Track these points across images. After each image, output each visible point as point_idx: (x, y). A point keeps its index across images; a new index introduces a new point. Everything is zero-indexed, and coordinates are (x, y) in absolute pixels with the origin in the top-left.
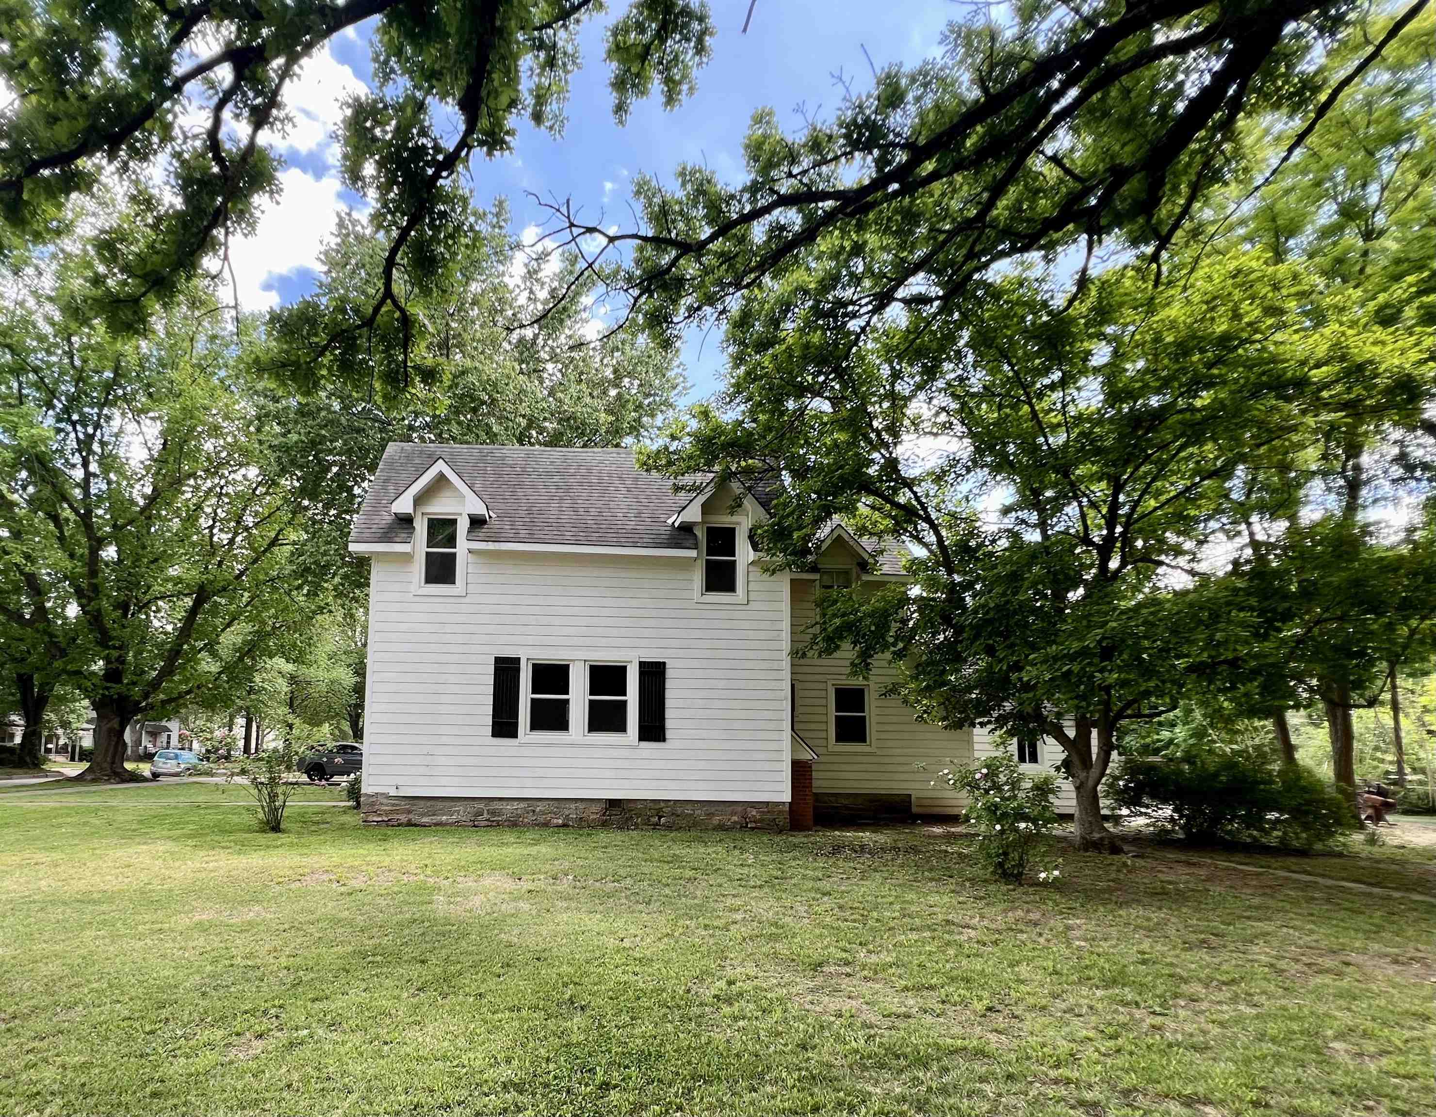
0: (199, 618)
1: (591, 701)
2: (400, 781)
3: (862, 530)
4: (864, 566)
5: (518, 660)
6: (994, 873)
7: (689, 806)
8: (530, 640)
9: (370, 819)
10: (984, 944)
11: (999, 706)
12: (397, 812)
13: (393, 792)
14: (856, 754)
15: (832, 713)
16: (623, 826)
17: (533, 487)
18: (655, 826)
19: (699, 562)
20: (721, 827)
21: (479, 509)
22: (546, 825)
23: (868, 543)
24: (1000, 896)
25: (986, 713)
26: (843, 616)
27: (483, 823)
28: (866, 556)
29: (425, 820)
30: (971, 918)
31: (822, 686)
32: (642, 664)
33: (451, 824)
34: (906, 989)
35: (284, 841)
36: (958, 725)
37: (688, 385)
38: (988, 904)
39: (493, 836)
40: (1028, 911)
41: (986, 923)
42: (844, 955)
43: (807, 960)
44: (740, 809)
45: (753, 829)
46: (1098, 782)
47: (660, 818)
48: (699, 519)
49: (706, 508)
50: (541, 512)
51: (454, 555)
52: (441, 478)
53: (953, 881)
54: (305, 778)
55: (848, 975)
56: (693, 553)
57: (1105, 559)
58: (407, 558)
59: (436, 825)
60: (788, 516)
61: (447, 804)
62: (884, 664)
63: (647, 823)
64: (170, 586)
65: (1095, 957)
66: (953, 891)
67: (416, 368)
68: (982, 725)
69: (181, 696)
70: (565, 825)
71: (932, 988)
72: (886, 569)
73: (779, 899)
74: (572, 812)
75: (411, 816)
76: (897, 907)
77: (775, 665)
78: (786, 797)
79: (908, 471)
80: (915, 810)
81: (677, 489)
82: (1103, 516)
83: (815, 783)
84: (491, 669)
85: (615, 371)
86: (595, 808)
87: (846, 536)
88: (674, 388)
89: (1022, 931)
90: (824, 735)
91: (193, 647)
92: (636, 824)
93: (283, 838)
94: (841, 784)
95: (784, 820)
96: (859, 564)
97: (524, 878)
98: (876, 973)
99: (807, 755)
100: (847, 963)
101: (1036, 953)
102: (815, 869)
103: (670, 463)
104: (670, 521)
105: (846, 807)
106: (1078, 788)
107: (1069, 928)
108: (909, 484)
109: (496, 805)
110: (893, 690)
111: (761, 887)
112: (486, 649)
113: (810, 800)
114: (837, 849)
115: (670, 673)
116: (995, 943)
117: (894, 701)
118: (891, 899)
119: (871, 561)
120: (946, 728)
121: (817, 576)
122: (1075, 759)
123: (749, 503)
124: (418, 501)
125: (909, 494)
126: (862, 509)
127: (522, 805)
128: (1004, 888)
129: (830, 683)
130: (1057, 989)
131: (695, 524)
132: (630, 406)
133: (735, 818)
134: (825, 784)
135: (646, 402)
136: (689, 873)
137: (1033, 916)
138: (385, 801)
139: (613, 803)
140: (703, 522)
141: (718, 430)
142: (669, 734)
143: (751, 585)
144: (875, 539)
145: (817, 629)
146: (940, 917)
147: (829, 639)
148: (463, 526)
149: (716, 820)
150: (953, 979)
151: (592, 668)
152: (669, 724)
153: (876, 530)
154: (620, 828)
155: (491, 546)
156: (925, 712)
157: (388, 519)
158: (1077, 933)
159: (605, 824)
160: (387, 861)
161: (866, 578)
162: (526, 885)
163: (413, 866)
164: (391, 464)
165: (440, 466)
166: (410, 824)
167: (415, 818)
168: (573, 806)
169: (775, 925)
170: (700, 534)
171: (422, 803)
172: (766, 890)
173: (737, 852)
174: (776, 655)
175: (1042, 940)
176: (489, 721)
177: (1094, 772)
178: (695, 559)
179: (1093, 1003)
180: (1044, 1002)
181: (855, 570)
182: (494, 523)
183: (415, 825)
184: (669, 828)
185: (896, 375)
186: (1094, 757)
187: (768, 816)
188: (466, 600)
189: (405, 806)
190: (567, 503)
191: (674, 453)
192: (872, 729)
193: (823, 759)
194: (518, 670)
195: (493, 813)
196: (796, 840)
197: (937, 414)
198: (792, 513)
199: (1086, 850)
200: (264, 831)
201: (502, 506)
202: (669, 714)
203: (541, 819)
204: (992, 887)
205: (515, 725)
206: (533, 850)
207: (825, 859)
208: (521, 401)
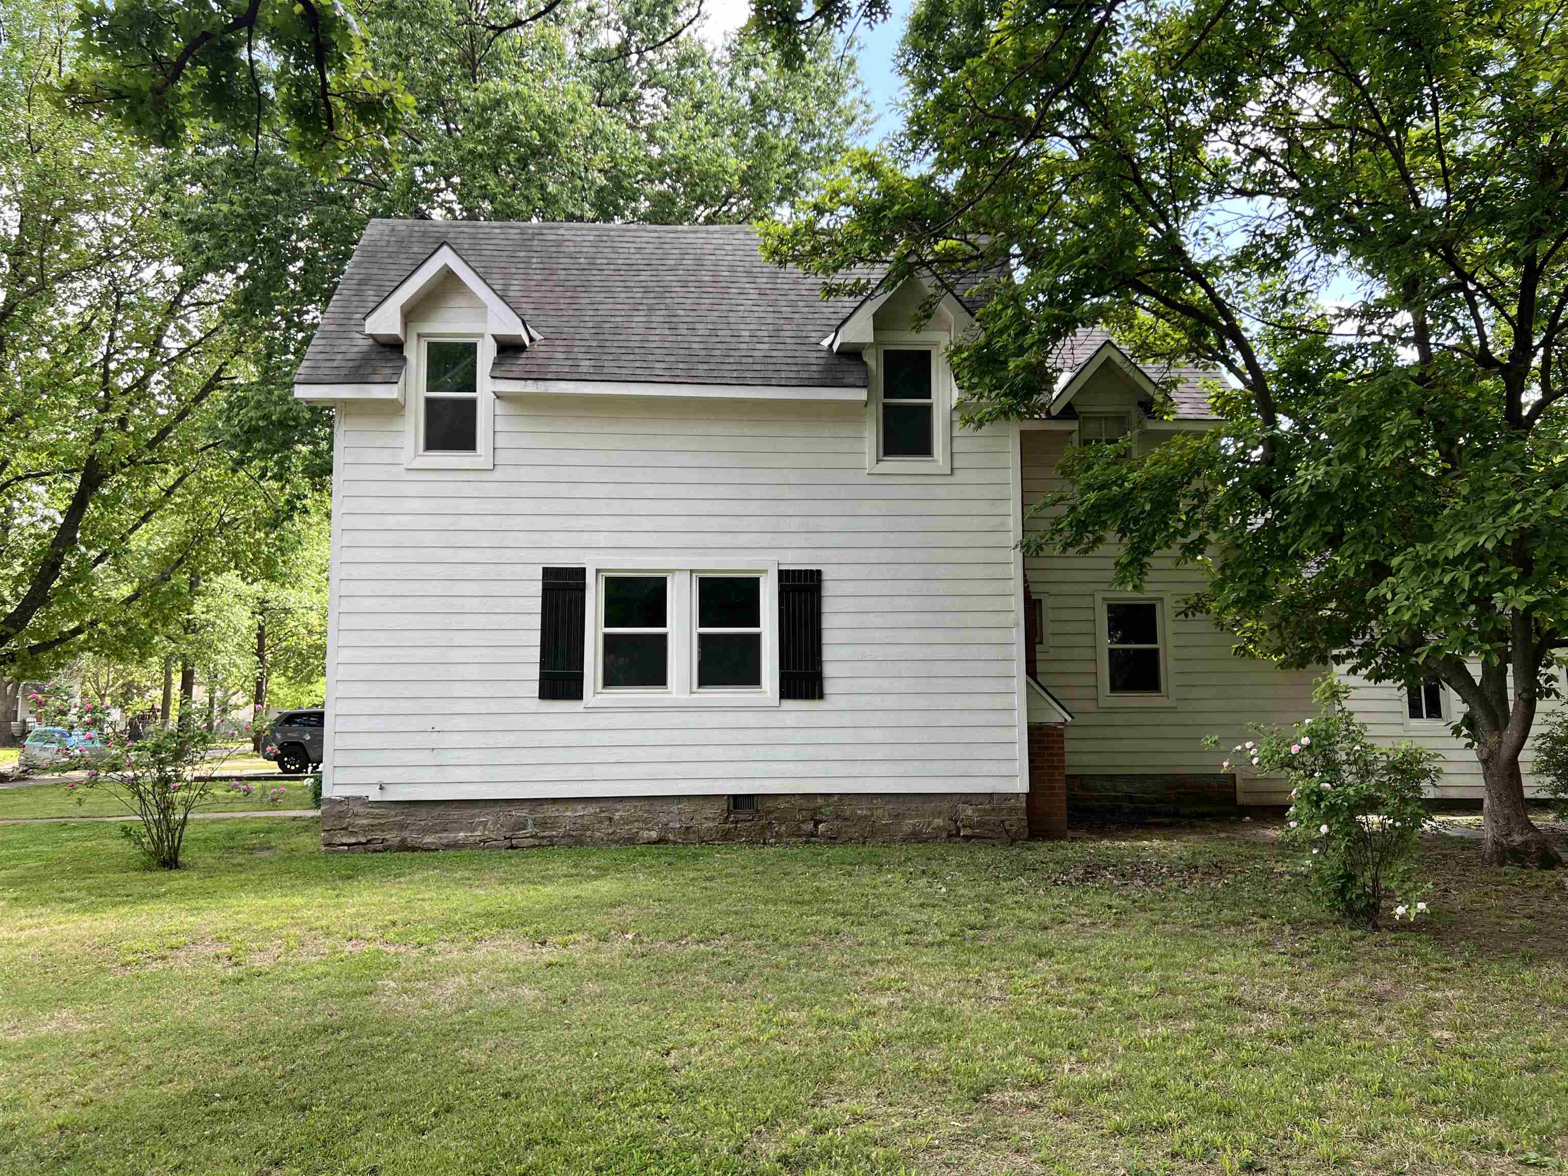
0: (92, 510)
1: (702, 637)
2: (385, 775)
3: (1144, 349)
4: (1147, 406)
5: (583, 570)
6: (1332, 908)
7: (864, 803)
8: (601, 540)
9: (337, 840)
10: (1280, 1042)
11: (1364, 630)
12: (381, 827)
13: (374, 795)
14: (1141, 710)
15: (1105, 643)
16: (759, 839)
17: (607, 290)
18: (810, 837)
19: (872, 408)
20: (916, 837)
21: (513, 327)
22: (631, 840)
23: (1152, 368)
24: (1334, 951)
25: (1343, 638)
26: (1101, 488)
27: (526, 842)
28: (1150, 390)
29: (429, 839)
30: (1276, 991)
31: (1087, 601)
32: (784, 576)
33: (474, 845)
34: (1119, 1131)
35: (175, 885)
36: (1301, 661)
37: (871, 117)
38: (1312, 966)
39: (535, 864)
40: (1374, 977)
41: (1296, 1001)
42: (1034, 1069)
43: (964, 1081)
44: (945, 805)
45: (967, 838)
46: (1519, 748)
47: (817, 823)
48: (869, 338)
49: (881, 321)
50: (617, 330)
51: (473, 403)
52: (448, 277)
53: (1265, 924)
54: (273, 768)
55: (1032, 1106)
56: (861, 395)
57: (1515, 388)
58: (394, 409)
59: (447, 846)
60: (1001, 332)
61: (469, 812)
62: (1170, 563)
63: (796, 833)
64: (43, 457)
65: (1457, 1061)
66: (1259, 944)
67: (349, 96)
68: (1338, 659)
69: (63, 638)
70: (661, 841)
71: (1163, 1128)
72: (1184, 411)
73: (960, 966)
74: (674, 820)
75: (405, 834)
76: (1154, 975)
77: (997, 571)
78: (1021, 785)
79: (1198, 255)
80: (1242, 799)
81: (830, 291)
82: (1510, 320)
83: (1069, 759)
84: (537, 588)
85: (754, 99)
86: (710, 811)
87: (1117, 358)
88: (849, 123)
89: (1352, 1015)
90: (1090, 681)
91: (83, 558)
92: (778, 835)
93: (176, 880)
94: (1119, 760)
95: (1017, 821)
96: (1141, 404)
97: (551, 940)
98: (1078, 1103)
99: (1056, 716)
100: (1036, 1085)
101: (1361, 1057)
102: (1042, 909)
103: (816, 251)
104: (826, 343)
105: (1130, 798)
106: (1484, 762)
107: (1432, 1006)
108: (1199, 275)
109: (551, 811)
110: (1196, 607)
111: (941, 944)
112: (525, 555)
113: (1061, 788)
114: (1091, 872)
115: (828, 589)
116: (1298, 1039)
117: (1200, 624)
118: (1150, 961)
119: (1159, 398)
120: (1283, 665)
121: (1074, 425)
122: (1479, 715)
123: (947, 308)
124: (411, 314)
125: (1201, 292)
126: (1144, 317)
127: (592, 809)
128: (1345, 935)
129: (1099, 597)
130: (1375, 1124)
131: (863, 346)
132: (779, 156)
133: (939, 822)
134: (1086, 759)
135: (806, 148)
136: (829, 922)
137: (1379, 986)
138: (361, 810)
139: (739, 802)
140: (877, 343)
141: (891, 193)
142: (829, 687)
143: (956, 442)
144: (1164, 362)
145: (1063, 510)
146: (1222, 992)
147: (1081, 526)
148: (486, 355)
149: (908, 825)
150: (1203, 1111)
151: (703, 582)
152: (829, 670)
153: (1164, 348)
154: (751, 843)
155: (530, 387)
156: (1250, 640)
157: (364, 344)
158: (1442, 1015)
159: (727, 837)
160: (330, 917)
161: (1151, 425)
162: (547, 955)
163: (370, 926)
164: (371, 255)
165: (445, 257)
166: (403, 847)
167: (412, 837)
168: (675, 808)
169: (940, 1015)
170: (874, 362)
171: (423, 812)
172: (948, 950)
173: (923, 882)
174: (998, 555)
175: (1381, 1030)
176: (535, 672)
177: (1511, 733)
178: (866, 404)
179: (1428, 1148)
180: (1344, 1150)
181: (1135, 413)
182: (539, 351)
183: (414, 849)
184: (832, 839)
185: (1179, 98)
186: (1511, 705)
187: (993, 818)
188: (497, 475)
189: (395, 816)
190: (659, 317)
191: (823, 232)
192: (1168, 666)
193: (1080, 720)
194: (582, 589)
195: (542, 824)
196: (1030, 856)
197: (1251, 161)
198: (1006, 328)
199: (1502, 864)
200: (147, 868)
201: (553, 322)
202: (828, 653)
203: (623, 831)
204: (1325, 935)
205: (580, 678)
206: (587, 889)
207: (1064, 889)
208: (596, 149)
